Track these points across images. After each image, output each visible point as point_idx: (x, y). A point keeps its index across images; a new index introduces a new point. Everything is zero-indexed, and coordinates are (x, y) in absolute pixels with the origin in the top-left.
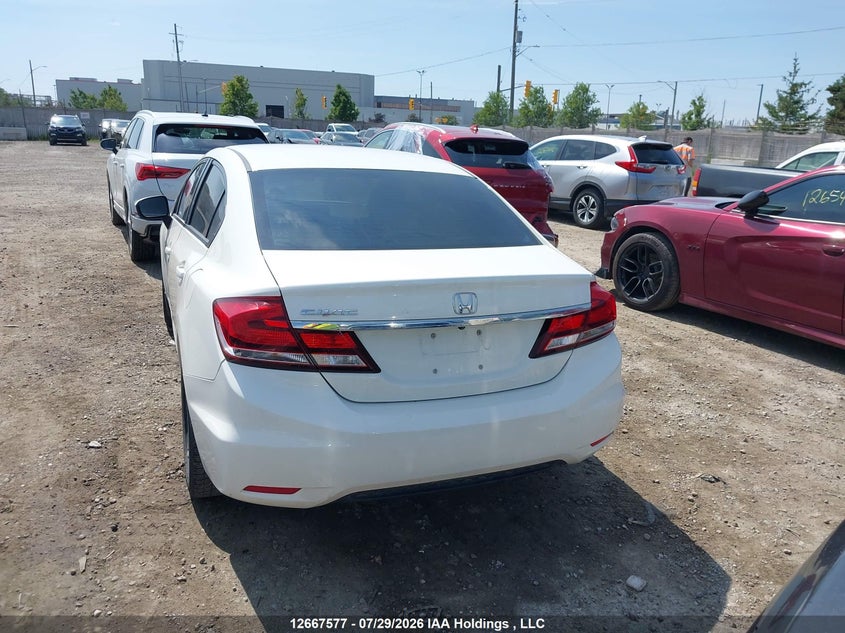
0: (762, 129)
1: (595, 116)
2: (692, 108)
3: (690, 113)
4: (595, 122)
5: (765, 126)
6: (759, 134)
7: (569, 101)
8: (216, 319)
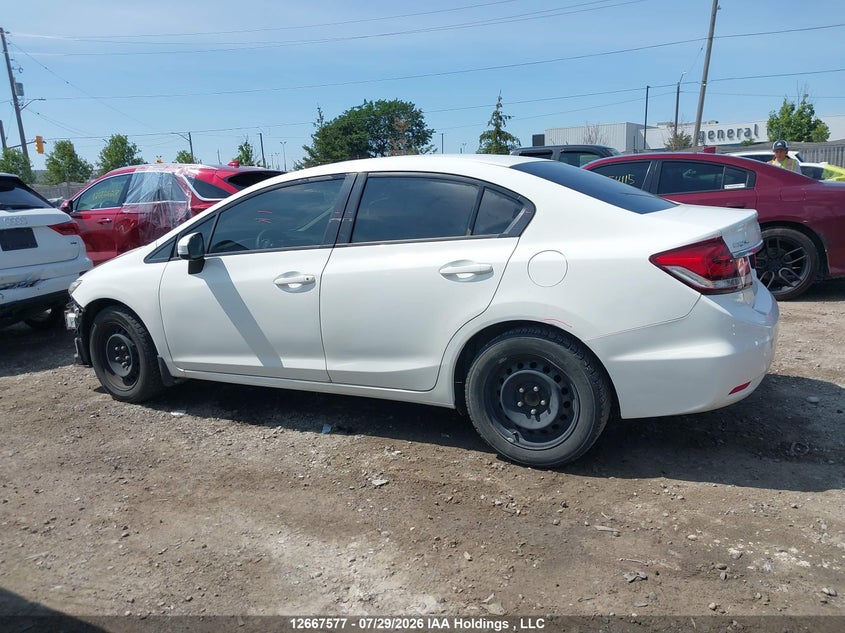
2: (241, 153)
7: (108, 153)
8: (669, 268)
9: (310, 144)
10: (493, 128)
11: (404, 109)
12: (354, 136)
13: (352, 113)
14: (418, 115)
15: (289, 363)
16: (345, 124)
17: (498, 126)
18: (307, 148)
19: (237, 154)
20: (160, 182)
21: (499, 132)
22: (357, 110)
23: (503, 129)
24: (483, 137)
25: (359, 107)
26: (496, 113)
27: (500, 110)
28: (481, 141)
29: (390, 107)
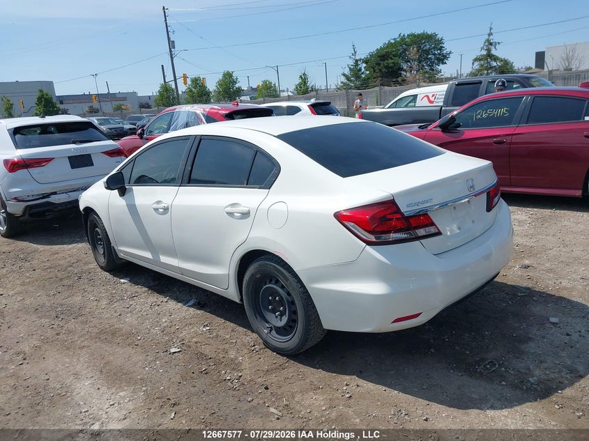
0: (345, 89)
1: (239, 92)
2: (300, 81)
3: (300, 84)
4: (239, 96)
5: (346, 87)
6: (344, 91)
7: (220, 84)
8: (346, 223)
9: (347, 72)
10: (484, 53)
11: (429, 38)
12: (390, 61)
13: (390, 45)
14: (440, 41)
15: (164, 259)
16: (384, 52)
17: (489, 50)
18: (344, 75)
19: (298, 81)
20: (188, 118)
21: (490, 56)
22: (393, 41)
23: (493, 52)
24: (476, 60)
25: (394, 39)
26: (488, 41)
27: (491, 37)
28: (473, 63)
29: (418, 38)
